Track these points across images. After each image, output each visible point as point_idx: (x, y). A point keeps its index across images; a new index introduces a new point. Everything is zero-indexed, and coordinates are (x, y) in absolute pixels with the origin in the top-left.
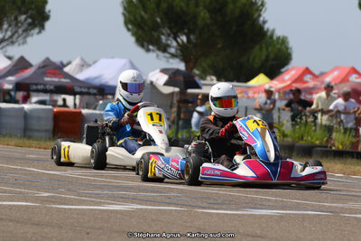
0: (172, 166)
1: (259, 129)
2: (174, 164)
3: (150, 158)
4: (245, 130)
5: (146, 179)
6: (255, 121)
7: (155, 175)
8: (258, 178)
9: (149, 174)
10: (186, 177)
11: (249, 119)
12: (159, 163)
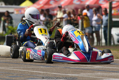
0: (38, 54)
1: (80, 36)
2: (39, 53)
3: (27, 50)
4: (73, 36)
5: (25, 60)
6: (78, 32)
7: (29, 58)
8: (80, 61)
9: (27, 58)
10: (46, 59)
11: (75, 30)
12: (31, 52)
